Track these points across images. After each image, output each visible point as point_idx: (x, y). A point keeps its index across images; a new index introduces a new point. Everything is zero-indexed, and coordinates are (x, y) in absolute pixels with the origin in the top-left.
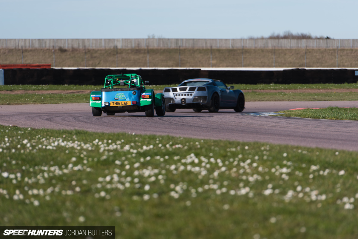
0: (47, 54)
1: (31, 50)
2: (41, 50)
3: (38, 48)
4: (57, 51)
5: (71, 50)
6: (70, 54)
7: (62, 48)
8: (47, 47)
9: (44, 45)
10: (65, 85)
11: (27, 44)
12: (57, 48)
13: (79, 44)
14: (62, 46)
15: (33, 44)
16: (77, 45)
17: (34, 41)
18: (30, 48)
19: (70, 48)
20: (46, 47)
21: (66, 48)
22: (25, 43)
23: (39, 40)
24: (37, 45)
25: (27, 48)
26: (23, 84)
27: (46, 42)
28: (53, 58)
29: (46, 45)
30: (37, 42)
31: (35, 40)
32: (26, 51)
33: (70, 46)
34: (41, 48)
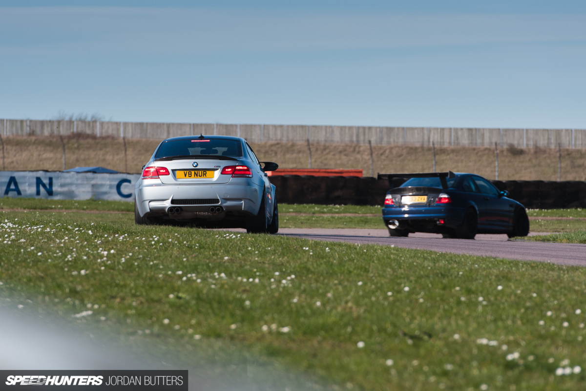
0: (485, 158)
1: (453, 151)
2: (474, 149)
3: (467, 146)
4: (505, 153)
5: (532, 151)
6: (530, 160)
7: (516, 146)
8: (486, 146)
9: (479, 141)
10: (376, 206)
11: (447, 139)
12: (505, 147)
13: (549, 139)
14: (515, 143)
15: (457, 138)
16: (546, 142)
17: (460, 133)
18: (452, 147)
19: (531, 147)
20: (483, 144)
21: (524, 147)
22: (442, 137)
23: (470, 130)
24: (465, 141)
25: (446, 146)
26: (300, 201)
27: (483, 135)
28: (495, 167)
29: (483, 140)
30: (466, 134)
31: (462, 129)
32: (443, 151)
33: (531, 143)
34: (474, 147)
